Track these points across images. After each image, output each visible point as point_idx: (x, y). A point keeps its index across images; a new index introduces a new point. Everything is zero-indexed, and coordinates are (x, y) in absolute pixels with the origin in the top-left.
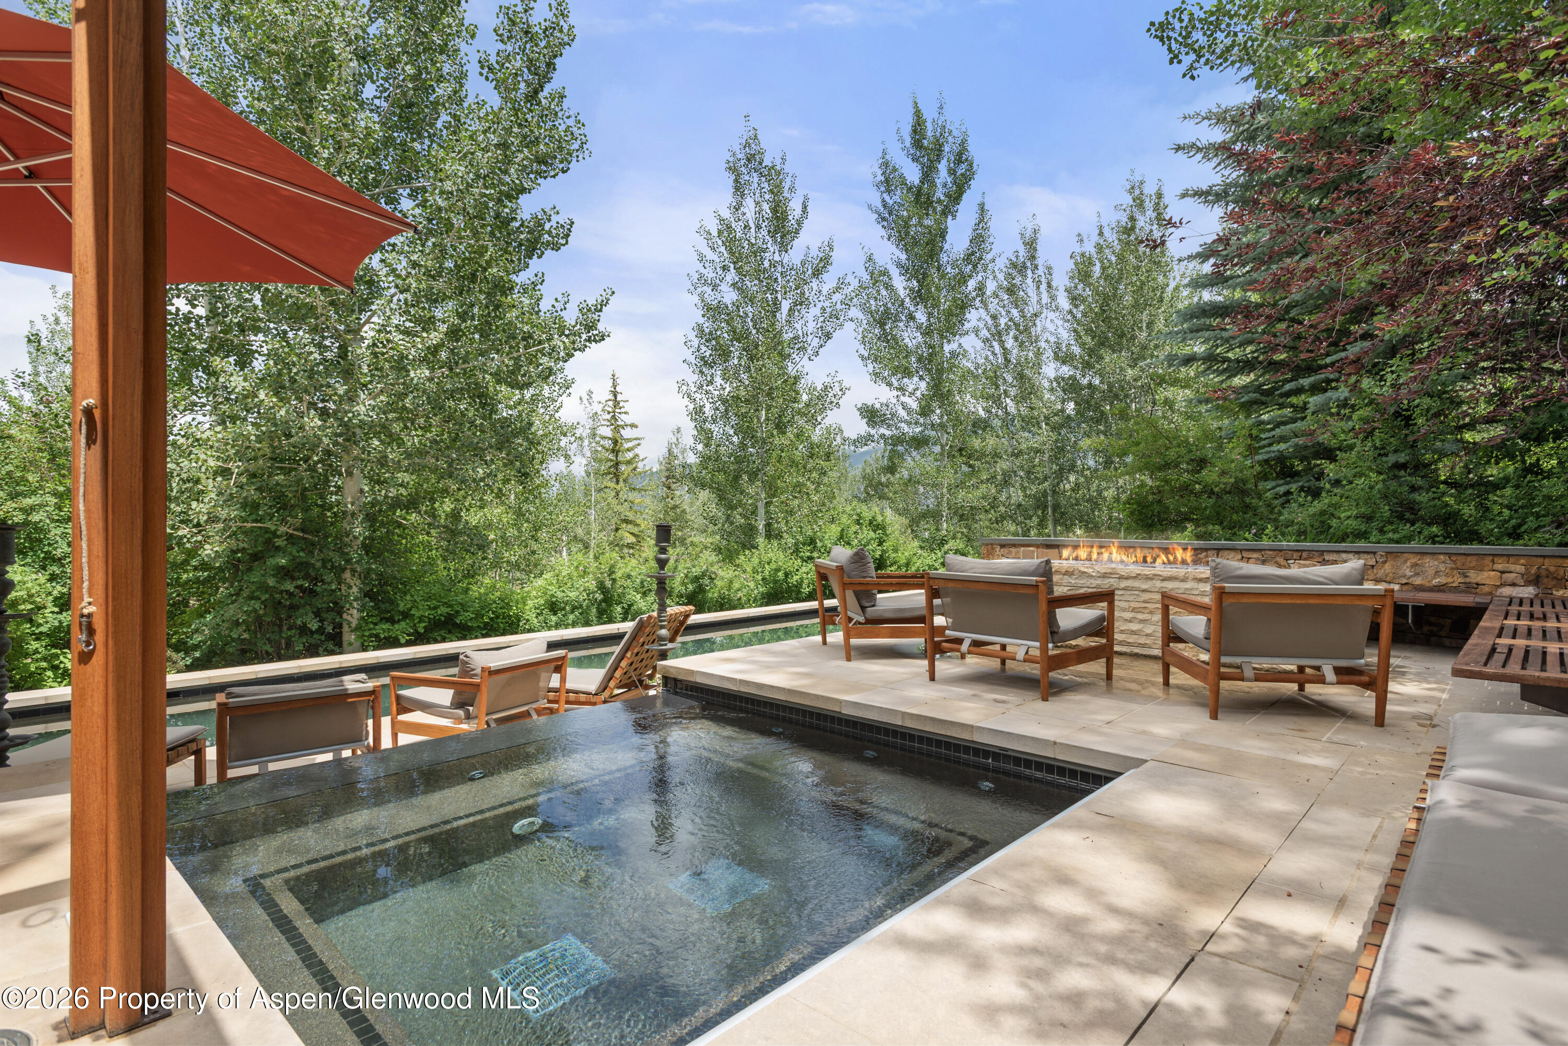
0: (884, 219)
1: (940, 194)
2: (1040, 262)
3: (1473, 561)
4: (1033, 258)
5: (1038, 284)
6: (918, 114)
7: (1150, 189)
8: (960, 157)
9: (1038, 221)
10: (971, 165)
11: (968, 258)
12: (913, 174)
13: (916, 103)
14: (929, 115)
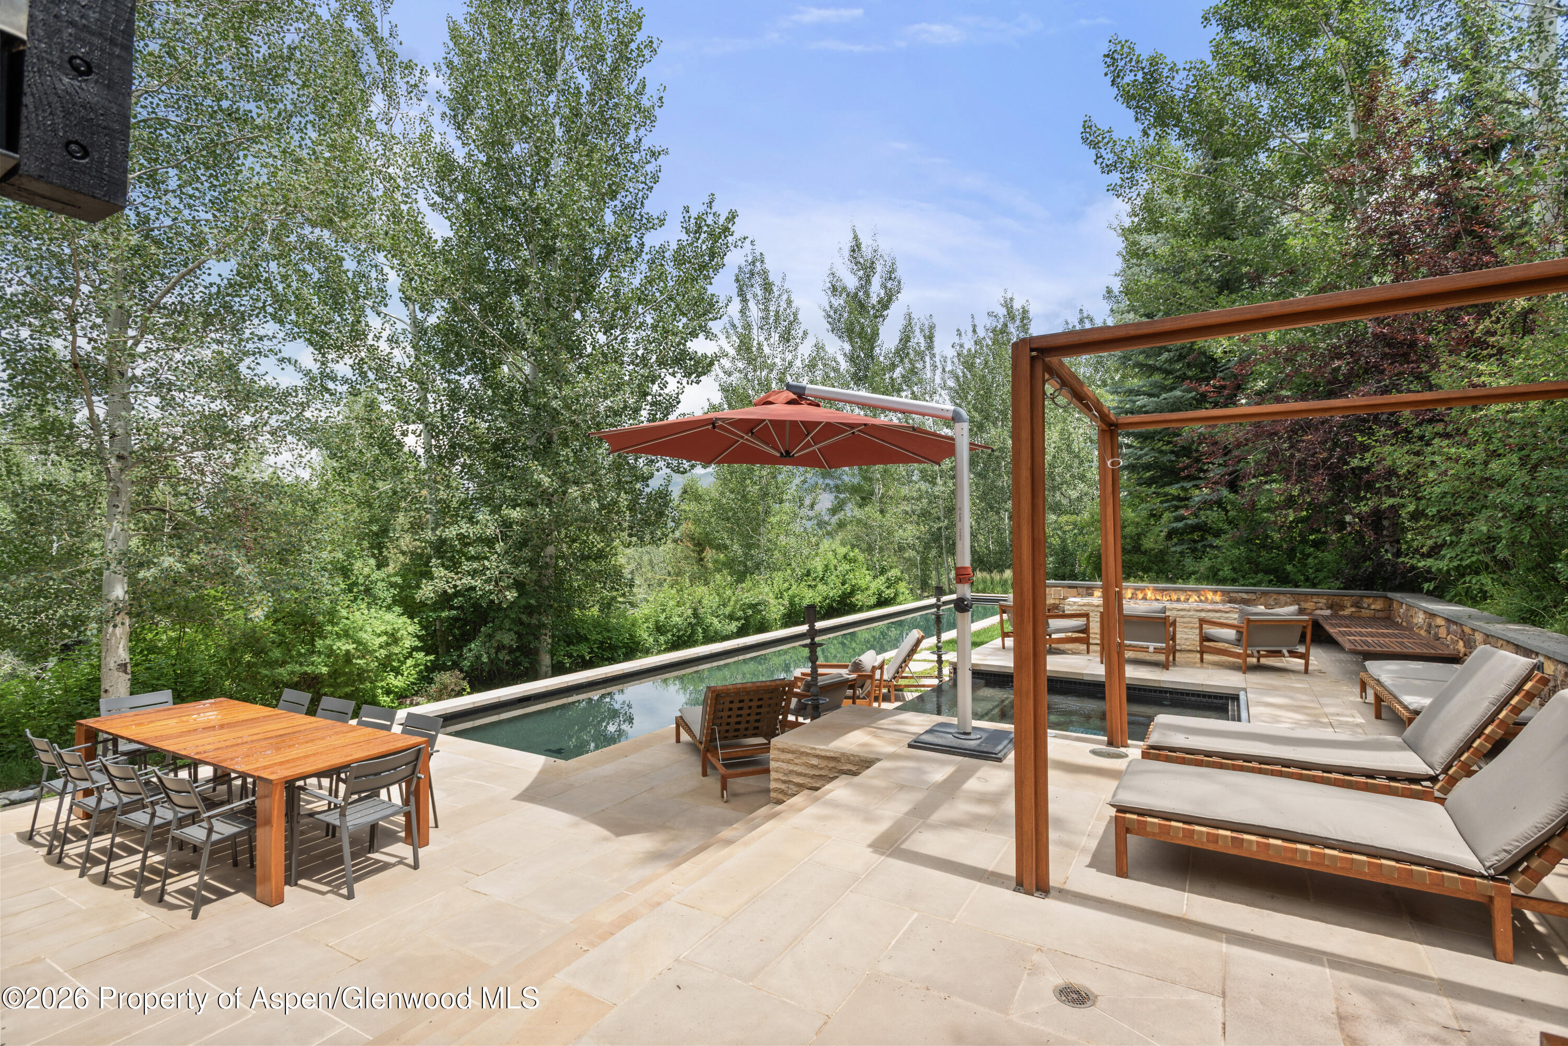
0: (829, 316)
1: (874, 300)
2: (937, 350)
3: (1303, 598)
4: (930, 347)
5: (935, 367)
6: (856, 238)
7: (1017, 305)
8: (890, 275)
9: (935, 320)
10: (899, 282)
11: (897, 352)
12: (851, 282)
13: (854, 231)
14: (866, 242)
